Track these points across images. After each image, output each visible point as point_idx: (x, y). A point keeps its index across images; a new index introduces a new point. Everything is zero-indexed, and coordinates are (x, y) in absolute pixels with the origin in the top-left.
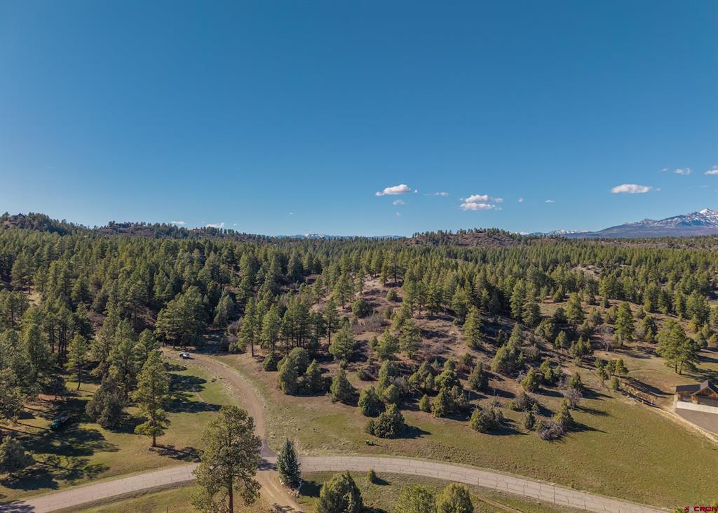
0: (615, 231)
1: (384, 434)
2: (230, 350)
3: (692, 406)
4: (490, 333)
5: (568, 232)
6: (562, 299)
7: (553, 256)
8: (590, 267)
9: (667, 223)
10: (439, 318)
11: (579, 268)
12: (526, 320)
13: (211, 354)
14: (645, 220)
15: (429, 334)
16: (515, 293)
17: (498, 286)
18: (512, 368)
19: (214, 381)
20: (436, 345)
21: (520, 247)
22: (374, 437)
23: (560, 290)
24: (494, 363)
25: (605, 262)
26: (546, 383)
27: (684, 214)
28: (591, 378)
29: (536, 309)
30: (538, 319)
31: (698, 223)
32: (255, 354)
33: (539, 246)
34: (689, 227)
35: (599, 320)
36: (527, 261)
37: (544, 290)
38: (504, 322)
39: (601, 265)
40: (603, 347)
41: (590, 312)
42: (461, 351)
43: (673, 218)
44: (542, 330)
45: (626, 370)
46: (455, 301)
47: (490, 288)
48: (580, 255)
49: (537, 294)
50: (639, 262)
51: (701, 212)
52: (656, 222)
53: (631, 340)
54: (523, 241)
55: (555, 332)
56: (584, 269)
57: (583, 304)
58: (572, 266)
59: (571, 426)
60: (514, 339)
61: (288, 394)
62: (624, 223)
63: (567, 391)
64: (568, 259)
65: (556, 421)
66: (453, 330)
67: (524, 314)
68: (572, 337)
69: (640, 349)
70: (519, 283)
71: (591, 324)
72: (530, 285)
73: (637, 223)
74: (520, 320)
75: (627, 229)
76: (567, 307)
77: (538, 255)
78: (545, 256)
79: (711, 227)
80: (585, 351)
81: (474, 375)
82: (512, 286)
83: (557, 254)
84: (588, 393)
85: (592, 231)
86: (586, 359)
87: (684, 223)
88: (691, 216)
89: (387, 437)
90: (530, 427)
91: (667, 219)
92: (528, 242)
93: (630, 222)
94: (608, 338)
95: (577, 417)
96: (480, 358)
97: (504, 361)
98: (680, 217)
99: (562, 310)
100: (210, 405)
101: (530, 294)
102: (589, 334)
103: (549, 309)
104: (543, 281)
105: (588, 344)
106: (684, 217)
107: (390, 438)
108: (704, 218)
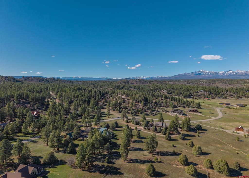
0: (176, 77)
1: (134, 116)
3: (172, 113)
4: (145, 104)
5: (162, 77)
6: (156, 99)
7: (156, 88)
8: (165, 90)
10: (137, 102)
11: (162, 91)
12: (150, 102)
14: (185, 73)
15: (136, 105)
16: (149, 98)
17: (146, 97)
18: (149, 109)
20: (137, 106)
21: (148, 84)
23: (156, 97)
24: (146, 108)
25: (168, 89)
26: (153, 111)
27: (196, 71)
28: (159, 110)
29: (152, 101)
30: (152, 102)
31: (200, 74)
33: (153, 84)
34: (197, 75)
35: (162, 102)
36: (150, 89)
37: (153, 97)
38: (147, 103)
39: (167, 90)
40: (162, 106)
41: (161, 101)
42: (141, 107)
43: (193, 72)
44: (153, 104)
45: (164, 109)
46: (139, 99)
47: (144, 97)
48: (163, 87)
49: (152, 98)
50: (176, 89)
51: (201, 71)
52: (188, 74)
53: (166, 105)
54: (149, 83)
55: (155, 104)
56: (163, 91)
57: (160, 100)
58: (161, 90)
59: (156, 115)
60: (149, 105)
62: (179, 74)
63: (156, 111)
64: (160, 88)
65: (154, 114)
66: (140, 104)
67: (150, 101)
68: (157, 105)
69: (168, 107)
70: (149, 96)
71: (161, 103)
72: (151, 97)
73: (183, 74)
74: (149, 102)
75: (180, 76)
76: (157, 100)
77: (153, 87)
78: (154, 88)
79: (204, 75)
80: (159, 107)
81: (144, 109)
82: (148, 97)
83: (157, 86)
84: (158, 112)
85: (170, 76)
86: (159, 108)
87: (196, 74)
88: (198, 72)
90: (151, 115)
91: (191, 73)
92: (150, 82)
93: (181, 74)
94: (162, 105)
95: (157, 114)
96: (144, 108)
97: (148, 108)
99: (156, 101)
101: (151, 98)
102: (160, 104)
103: (154, 101)
104: (153, 95)
105: (160, 106)
106: (196, 72)
108: (202, 72)
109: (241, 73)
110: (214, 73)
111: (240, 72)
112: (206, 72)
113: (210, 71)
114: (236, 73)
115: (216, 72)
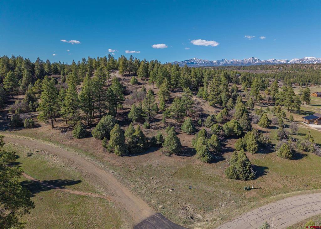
1: (248, 177)
2: (25, 125)
9: (183, 63)
13: (5, 130)
14: (176, 62)
19: (29, 155)
22: (240, 181)
31: (193, 63)
32: (55, 126)
34: (190, 65)
43: (185, 61)
51: (194, 59)
52: (179, 62)
61: (122, 155)
73: (173, 63)
79: (197, 65)
87: (188, 63)
89: (251, 179)
91: (183, 61)
98: (187, 60)
100: (45, 182)
107: (254, 179)
108: (195, 61)
109: (237, 62)
110: (208, 62)
111: (235, 61)
112: (199, 61)
113: (204, 60)
114: (231, 62)
115: (211, 61)
